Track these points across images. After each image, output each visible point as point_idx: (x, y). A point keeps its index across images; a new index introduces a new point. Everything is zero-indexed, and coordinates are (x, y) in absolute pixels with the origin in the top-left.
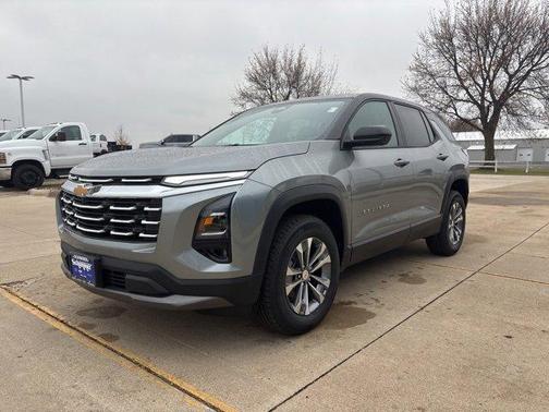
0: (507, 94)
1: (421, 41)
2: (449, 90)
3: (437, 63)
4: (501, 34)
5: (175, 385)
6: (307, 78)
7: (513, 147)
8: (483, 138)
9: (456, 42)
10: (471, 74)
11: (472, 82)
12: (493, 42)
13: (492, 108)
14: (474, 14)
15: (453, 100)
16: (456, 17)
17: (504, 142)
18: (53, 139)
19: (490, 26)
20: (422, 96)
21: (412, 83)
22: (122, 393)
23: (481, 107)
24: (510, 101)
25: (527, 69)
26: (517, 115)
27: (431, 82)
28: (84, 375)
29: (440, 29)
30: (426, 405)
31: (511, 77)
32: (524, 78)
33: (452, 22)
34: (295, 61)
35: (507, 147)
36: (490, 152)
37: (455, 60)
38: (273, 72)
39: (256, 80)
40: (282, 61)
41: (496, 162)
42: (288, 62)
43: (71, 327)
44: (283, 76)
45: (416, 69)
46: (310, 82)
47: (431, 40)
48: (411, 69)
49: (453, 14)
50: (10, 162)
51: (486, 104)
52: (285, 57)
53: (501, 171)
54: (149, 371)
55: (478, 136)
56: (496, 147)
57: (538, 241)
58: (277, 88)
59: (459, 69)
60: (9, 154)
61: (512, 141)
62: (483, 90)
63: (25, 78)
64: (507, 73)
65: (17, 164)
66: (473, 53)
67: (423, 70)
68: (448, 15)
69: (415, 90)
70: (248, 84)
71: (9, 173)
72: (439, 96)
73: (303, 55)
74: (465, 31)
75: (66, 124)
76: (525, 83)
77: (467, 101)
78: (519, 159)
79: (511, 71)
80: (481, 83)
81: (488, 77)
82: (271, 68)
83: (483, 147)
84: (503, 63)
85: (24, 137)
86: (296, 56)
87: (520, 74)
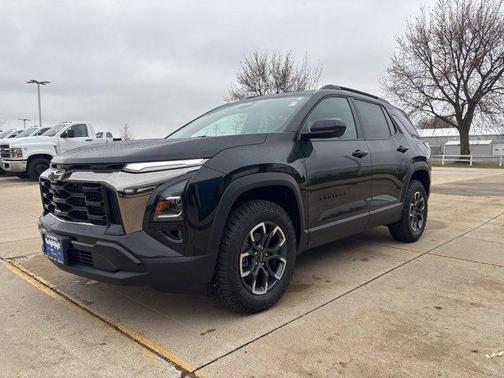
0: (480, 93)
1: (398, 45)
2: (426, 90)
3: (413, 65)
4: (474, 38)
5: (136, 341)
6: (294, 80)
7: (488, 142)
8: (458, 134)
9: (431, 46)
10: (446, 74)
11: (447, 83)
12: (466, 45)
13: (467, 106)
14: (448, 20)
15: (429, 99)
16: (431, 23)
17: (478, 138)
18: (64, 136)
19: (462, 30)
20: (400, 95)
21: (390, 84)
22: (91, 345)
23: (456, 105)
24: (483, 99)
25: (500, 70)
26: (490, 113)
27: (408, 82)
28: (63, 331)
29: (416, 34)
30: (348, 361)
31: (484, 77)
32: (497, 78)
33: (427, 27)
34: (283, 66)
35: (482, 142)
36: (465, 147)
37: (431, 62)
38: (263, 75)
39: (247, 83)
40: (271, 65)
41: (471, 156)
42: (276, 66)
43: (59, 293)
44: (271, 79)
45: (394, 70)
46: (296, 83)
47: (408, 44)
48: (389, 71)
49: (428, 20)
50: (25, 156)
51: (461, 102)
52: (273, 62)
53: (475, 165)
54: (117, 329)
55: (454, 132)
56: (471, 142)
57: (492, 227)
58: (266, 89)
59: (435, 70)
60: (25, 149)
61: (486, 137)
62: (458, 89)
63: (42, 83)
64: (480, 73)
65: (32, 158)
66: (448, 56)
67: (400, 72)
68: (423, 20)
69: (394, 90)
70: (240, 86)
71: (25, 165)
72: (416, 95)
73: (290, 60)
74: (440, 35)
75: (74, 123)
76: (497, 83)
77: (443, 100)
78: (495, 153)
79: (484, 72)
80: (456, 83)
81: (462, 77)
82: (261, 72)
83: (459, 143)
84: (476, 64)
85: (40, 134)
86: (284, 60)
87: (493, 75)
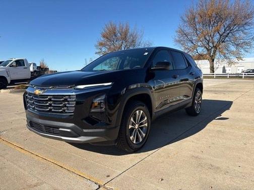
1: (181, 19)
2: (194, 42)
9: (197, 20)
11: (204, 39)
13: (213, 50)
15: (196, 46)
16: (196, 9)
20: (182, 44)
21: (177, 39)
23: (208, 50)
24: (220, 46)
25: (228, 32)
26: (223, 53)
27: (186, 38)
29: (189, 14)
31: (221, 35)
34: (125, 29)
36: (212, 69)
37: (196, 28)
38: (115, 33)
39: (106, 37)
41: (215, 73)
42: (121, 29)
44: (119, 35)
46: (131, 37)
47: (186, 19)
48: (177, 32)
51: (210, 48)
52: (120, 26)
56: (215, 67)
58: (117, 41)
59: (198, 32)
62: (209, 41)
66: (204, 25)
67: (182, 33)
68: (193, 7)
69: (179, 41)
70: (102, 39)
72: (190, 44)
73: (128, 26)
74: (201, 15)
76: (227, 38)
77: (202, 47)
79: (221, 33)
80: (208, 38)
81: (211, 36)
86: (125, 26)
87: (225, 34)
